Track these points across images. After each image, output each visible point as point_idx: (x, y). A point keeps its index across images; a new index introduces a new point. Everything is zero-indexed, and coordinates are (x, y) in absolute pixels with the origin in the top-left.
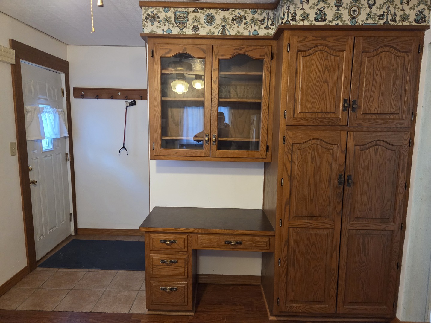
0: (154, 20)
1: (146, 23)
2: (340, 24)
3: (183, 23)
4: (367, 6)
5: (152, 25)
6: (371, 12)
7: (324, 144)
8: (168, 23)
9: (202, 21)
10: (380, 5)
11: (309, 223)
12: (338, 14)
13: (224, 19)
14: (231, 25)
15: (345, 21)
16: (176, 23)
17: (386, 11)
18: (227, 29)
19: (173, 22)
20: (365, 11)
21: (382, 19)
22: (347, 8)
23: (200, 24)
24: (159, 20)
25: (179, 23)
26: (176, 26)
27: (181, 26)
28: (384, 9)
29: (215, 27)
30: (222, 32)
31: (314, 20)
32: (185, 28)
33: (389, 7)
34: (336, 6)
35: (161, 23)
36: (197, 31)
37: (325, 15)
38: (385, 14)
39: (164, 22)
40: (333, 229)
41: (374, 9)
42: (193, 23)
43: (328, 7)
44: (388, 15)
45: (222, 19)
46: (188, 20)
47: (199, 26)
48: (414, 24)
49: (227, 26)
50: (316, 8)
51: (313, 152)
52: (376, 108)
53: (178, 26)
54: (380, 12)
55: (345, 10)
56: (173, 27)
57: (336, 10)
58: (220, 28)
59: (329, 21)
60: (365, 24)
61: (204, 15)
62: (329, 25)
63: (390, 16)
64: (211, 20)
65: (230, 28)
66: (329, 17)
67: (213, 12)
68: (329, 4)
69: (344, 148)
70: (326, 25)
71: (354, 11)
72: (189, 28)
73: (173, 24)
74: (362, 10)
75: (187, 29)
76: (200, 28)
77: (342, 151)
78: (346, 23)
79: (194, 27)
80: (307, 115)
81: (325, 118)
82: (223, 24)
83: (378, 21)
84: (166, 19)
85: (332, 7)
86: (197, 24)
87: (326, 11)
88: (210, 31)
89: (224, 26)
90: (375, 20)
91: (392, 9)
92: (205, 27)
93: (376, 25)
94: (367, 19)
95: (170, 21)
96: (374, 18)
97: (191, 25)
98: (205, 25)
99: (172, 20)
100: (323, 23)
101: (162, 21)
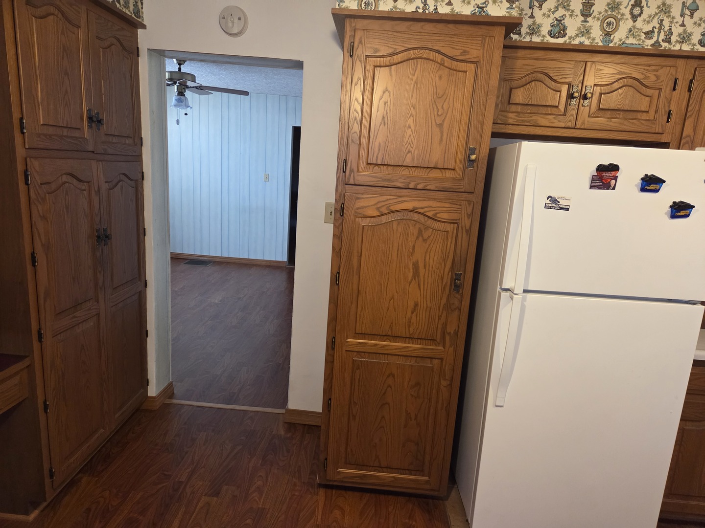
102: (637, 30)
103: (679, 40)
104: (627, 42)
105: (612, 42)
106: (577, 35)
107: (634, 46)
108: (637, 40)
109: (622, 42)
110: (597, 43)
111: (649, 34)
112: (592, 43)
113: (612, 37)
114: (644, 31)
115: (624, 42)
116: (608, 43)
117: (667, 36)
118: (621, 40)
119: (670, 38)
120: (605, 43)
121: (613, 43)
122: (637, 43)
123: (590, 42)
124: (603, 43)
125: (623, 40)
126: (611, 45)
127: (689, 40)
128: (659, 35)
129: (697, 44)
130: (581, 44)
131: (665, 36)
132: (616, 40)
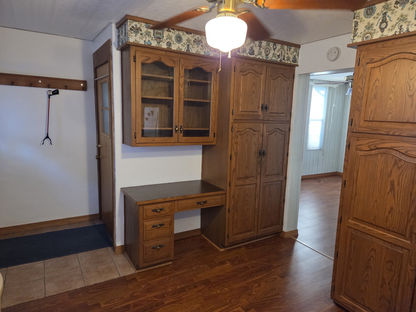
0: (137, 32)
1: (131, 33)
2: (261, 58)
3: (160, 38)
4: (273, 49)
5: (136, 36)
6: (274, 53)
7: (252, 131)
8: (148, 36)
9: (174, 39)
10: (278, 50)
11: (245, 182)
12: (260, 51)
13: (188, 40)
14: (193, 45)
15: (263, 57)
16: (155, 38)
17: (281, 53)
18: (190, 48)
19: (152, 36)
20: (272, 52)
21: (279, 58)
22: (264, 49)
23: (172, 41)
24: (141, 32)
25: (157, 37)
26: (154, 40)
27: (158, 40)
28: (280, 52)
29: (182, 45)
30: (187, 49)
31: (248, 54)
32: (161, 43)
33: (282, 51)
34: (259, 46)
35: (143, 35)
36: (170, 46)
37: (254, 51)
38: (281, 55)
39: (145, 35)
40: (256, 184)
41: (276, 52)
42: (167, 39)
43: (255, 46)
44: (281, 56)
45: (187, 40)
46: (163, 37)
47: (171, 42)
48: (292, 63)
49: (190, 45)
50: (249, 46)
51: (247, 137)
52: (276, 110)
53: (156, 40)
54: (278, 54)
55: (263, 50)
56: (152, 40)
57: (259, 49)
58: (186, 46)
59: (256, 55)
60: (272, 60)
61: (175, 35)
62: (255, 58)
63: (282, 56)
64: (179, 39)
65: (192, 47)
66: (256, 53)
67: (181, 33)
68: (256, 45)
69: (262, 134)
70: (254, 58)
71: (267, 51)
72: (164, 43)
73: (152, 38)
74: (271, 51)
75: (163, 43)
76: (172, 44)
77: (261, 135)
78: (264, 58)
79: (167, 42)
80: (244, 113)
81: (253, 115)
82: (188, 44)
83: (277, 59)
84: (147, 33)
85: (257, 46)
86: (170, 41)
87: (254, 48)
88: (179, 47)
89: (188, 45)
90: (276, 58)
91: (283, 52)
92: (175, 44)
93: (276, 61)
94: (273, 57)
95: (150, 35)
96: (276, 56)
97: (166, 41)
98: (175, 42)
99: (151, 34)
100: (253, 56)
101: (144, 34)
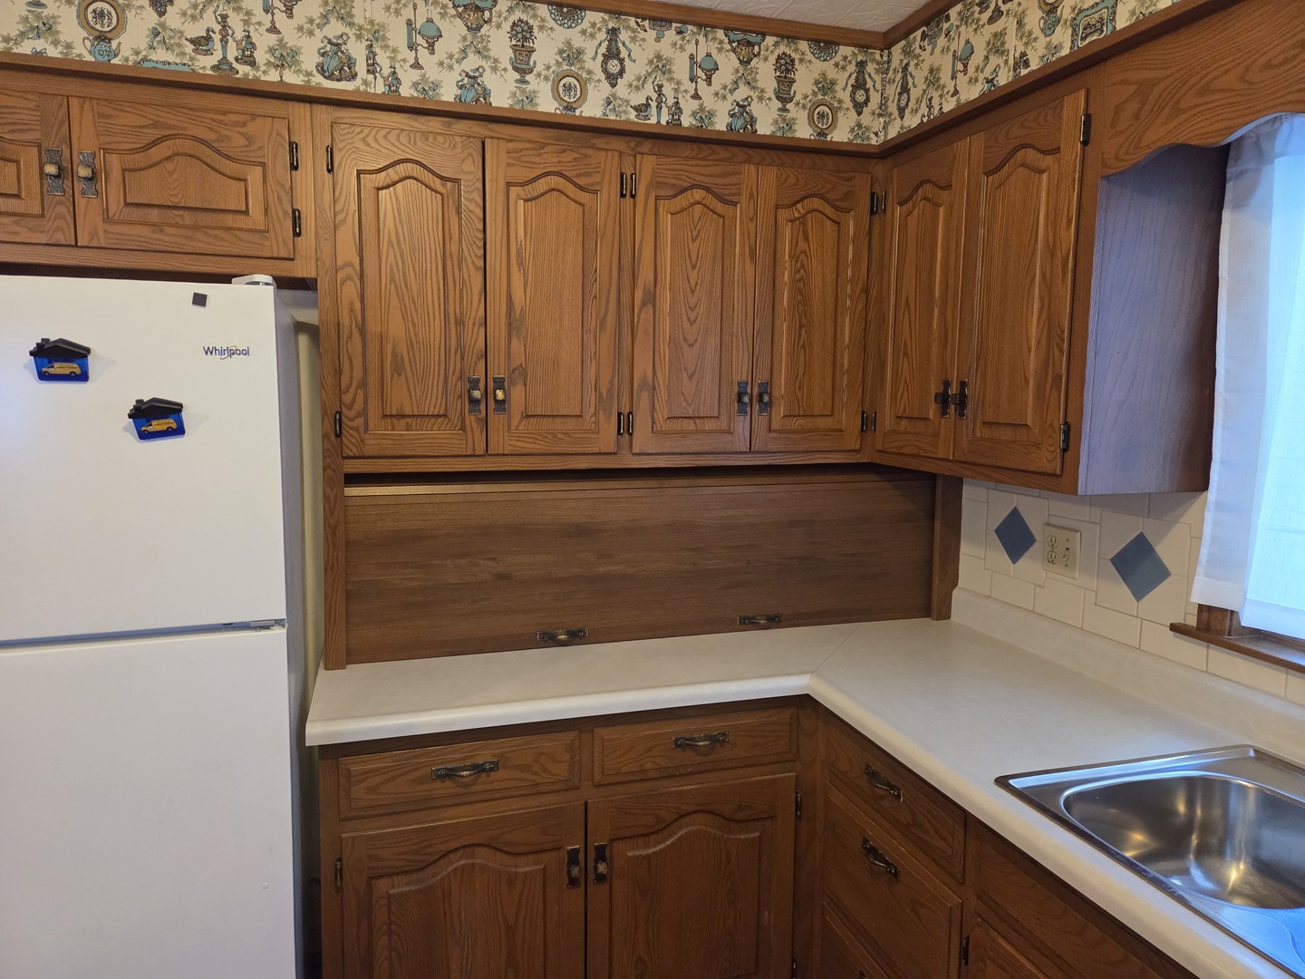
102: (172, 34)
103: (272, 60)
104: (154, 57)
105: (116, 56)
106: (23, 35)
107: (172, 67)
108: (177, 55)
109: (140, 57)
110: (80, 55)
111: (202, 43)
112: (66, 54)
113: (114, 44)
114: (189, 37)
115: (145, 57)
116: (106, 58)
117: (243, 51)
118: (137, 53)
119: (252, 56)
120: (100, 58)
121: (119, 57)
122: (178, 61)
123: (60, 53)
124: (95, 57)
125: (144, 53)
126: (115, 61)
127: (297, 63)
128: (224, 48)
129: (315, 72)
130: (38, 55)
131: (240, 51)
132: (126, 52)
